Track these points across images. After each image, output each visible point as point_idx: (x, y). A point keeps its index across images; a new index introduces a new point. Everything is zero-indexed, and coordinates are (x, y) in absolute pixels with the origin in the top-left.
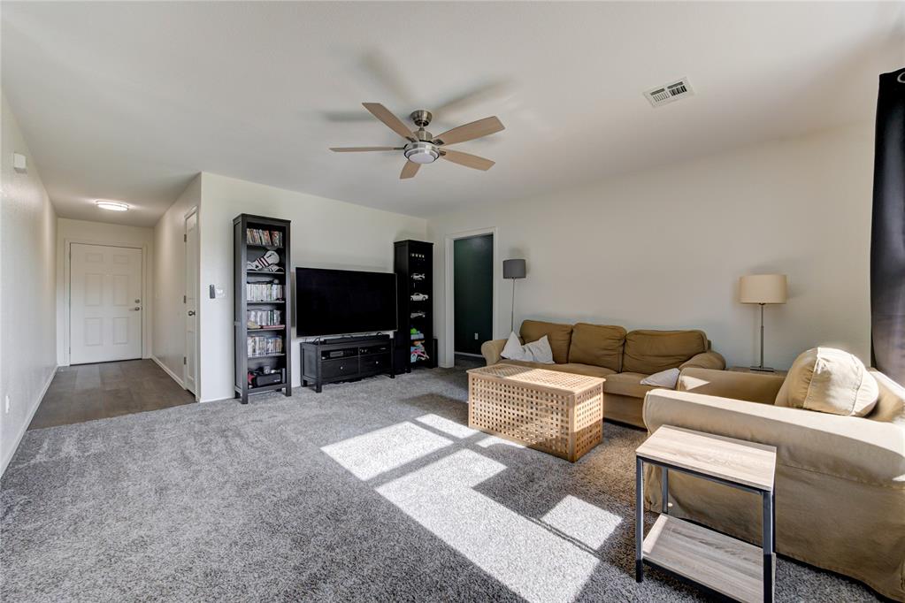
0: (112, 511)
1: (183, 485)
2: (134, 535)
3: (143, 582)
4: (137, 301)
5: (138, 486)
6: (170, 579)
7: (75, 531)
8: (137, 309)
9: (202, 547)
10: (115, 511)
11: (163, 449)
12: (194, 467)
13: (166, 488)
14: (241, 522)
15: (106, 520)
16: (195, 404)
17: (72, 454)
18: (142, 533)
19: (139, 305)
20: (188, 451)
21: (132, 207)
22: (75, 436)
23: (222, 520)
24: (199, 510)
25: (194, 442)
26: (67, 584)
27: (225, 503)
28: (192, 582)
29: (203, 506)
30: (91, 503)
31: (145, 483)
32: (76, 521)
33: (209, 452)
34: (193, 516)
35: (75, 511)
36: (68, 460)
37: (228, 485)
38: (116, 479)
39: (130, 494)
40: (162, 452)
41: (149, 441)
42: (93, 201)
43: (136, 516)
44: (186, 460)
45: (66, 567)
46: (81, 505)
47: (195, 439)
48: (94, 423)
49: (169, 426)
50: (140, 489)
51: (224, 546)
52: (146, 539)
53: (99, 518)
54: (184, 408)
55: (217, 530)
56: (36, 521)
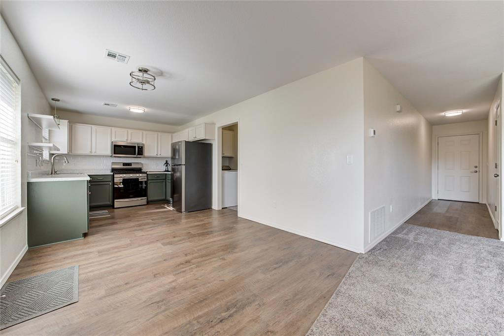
0: (407, 270)
1: (447, 280)
2: (406, 286)
3: (395, 307)
4: (476, 167)
5: (424, 267)
6: (405, 316)
7: (390, 269)
8: (476, 172)
9: (430, 316)
10: (408, 271)
11: (452, 256)
12: (461, 276)
13: (436, 276)
14: (467, 326)
15: (402, 272)
16: (496, 240)
17: (410, 239)
18: (410, 288)
19: (477, 169)
20: (465, 265)
21: (465, 111)
22: (417, 231)
23: (454, 314)
24: (445, 299)
25: (474, 262)
26: (375, 285)
27: (465, 308)
28: (412, 327)
29: (449, 299)
30: (402, 262)
31: (429, 268)
32: (394, 265)
33: (480, 273)
34: (439, 299)
35: (395, 262)
36: (407, 241)
37: (477, 300)
38: (418, 258)
39: (419, 268)
40: (449, 258)
41: (448, 249)
42: (443, 114)
43: (414, 279)
44: (460, 269)
45: (379, 279)
46: (399, 261)
47: (477, 261)
48: (428, 229)
49: (465, 246)
50: (424, 269)
51: (443, 327)
52: (409, 291)
53: (400, 270)
54: (484, 240)
55: (445, 316)
56: (383, 257)
